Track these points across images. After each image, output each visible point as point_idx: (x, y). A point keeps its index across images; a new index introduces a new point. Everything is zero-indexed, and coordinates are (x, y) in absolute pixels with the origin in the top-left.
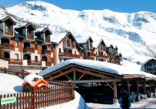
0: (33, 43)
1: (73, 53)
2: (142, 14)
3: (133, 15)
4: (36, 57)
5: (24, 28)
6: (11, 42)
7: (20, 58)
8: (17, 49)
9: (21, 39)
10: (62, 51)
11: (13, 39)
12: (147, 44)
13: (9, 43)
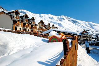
0: (27, 23)
1: (43, 29)
2: (62, 16)
3: (59, 17)
4: (29, 30)
5: (23, 16)
6: (18, 22)
7: (22, 30)
8: (20, 26)
9: (22, 21)
10: (39, 28)
11: (19, 21)
12: (64, 27)
13: (17, 22)
